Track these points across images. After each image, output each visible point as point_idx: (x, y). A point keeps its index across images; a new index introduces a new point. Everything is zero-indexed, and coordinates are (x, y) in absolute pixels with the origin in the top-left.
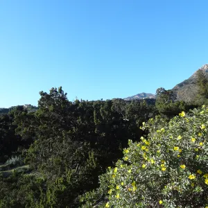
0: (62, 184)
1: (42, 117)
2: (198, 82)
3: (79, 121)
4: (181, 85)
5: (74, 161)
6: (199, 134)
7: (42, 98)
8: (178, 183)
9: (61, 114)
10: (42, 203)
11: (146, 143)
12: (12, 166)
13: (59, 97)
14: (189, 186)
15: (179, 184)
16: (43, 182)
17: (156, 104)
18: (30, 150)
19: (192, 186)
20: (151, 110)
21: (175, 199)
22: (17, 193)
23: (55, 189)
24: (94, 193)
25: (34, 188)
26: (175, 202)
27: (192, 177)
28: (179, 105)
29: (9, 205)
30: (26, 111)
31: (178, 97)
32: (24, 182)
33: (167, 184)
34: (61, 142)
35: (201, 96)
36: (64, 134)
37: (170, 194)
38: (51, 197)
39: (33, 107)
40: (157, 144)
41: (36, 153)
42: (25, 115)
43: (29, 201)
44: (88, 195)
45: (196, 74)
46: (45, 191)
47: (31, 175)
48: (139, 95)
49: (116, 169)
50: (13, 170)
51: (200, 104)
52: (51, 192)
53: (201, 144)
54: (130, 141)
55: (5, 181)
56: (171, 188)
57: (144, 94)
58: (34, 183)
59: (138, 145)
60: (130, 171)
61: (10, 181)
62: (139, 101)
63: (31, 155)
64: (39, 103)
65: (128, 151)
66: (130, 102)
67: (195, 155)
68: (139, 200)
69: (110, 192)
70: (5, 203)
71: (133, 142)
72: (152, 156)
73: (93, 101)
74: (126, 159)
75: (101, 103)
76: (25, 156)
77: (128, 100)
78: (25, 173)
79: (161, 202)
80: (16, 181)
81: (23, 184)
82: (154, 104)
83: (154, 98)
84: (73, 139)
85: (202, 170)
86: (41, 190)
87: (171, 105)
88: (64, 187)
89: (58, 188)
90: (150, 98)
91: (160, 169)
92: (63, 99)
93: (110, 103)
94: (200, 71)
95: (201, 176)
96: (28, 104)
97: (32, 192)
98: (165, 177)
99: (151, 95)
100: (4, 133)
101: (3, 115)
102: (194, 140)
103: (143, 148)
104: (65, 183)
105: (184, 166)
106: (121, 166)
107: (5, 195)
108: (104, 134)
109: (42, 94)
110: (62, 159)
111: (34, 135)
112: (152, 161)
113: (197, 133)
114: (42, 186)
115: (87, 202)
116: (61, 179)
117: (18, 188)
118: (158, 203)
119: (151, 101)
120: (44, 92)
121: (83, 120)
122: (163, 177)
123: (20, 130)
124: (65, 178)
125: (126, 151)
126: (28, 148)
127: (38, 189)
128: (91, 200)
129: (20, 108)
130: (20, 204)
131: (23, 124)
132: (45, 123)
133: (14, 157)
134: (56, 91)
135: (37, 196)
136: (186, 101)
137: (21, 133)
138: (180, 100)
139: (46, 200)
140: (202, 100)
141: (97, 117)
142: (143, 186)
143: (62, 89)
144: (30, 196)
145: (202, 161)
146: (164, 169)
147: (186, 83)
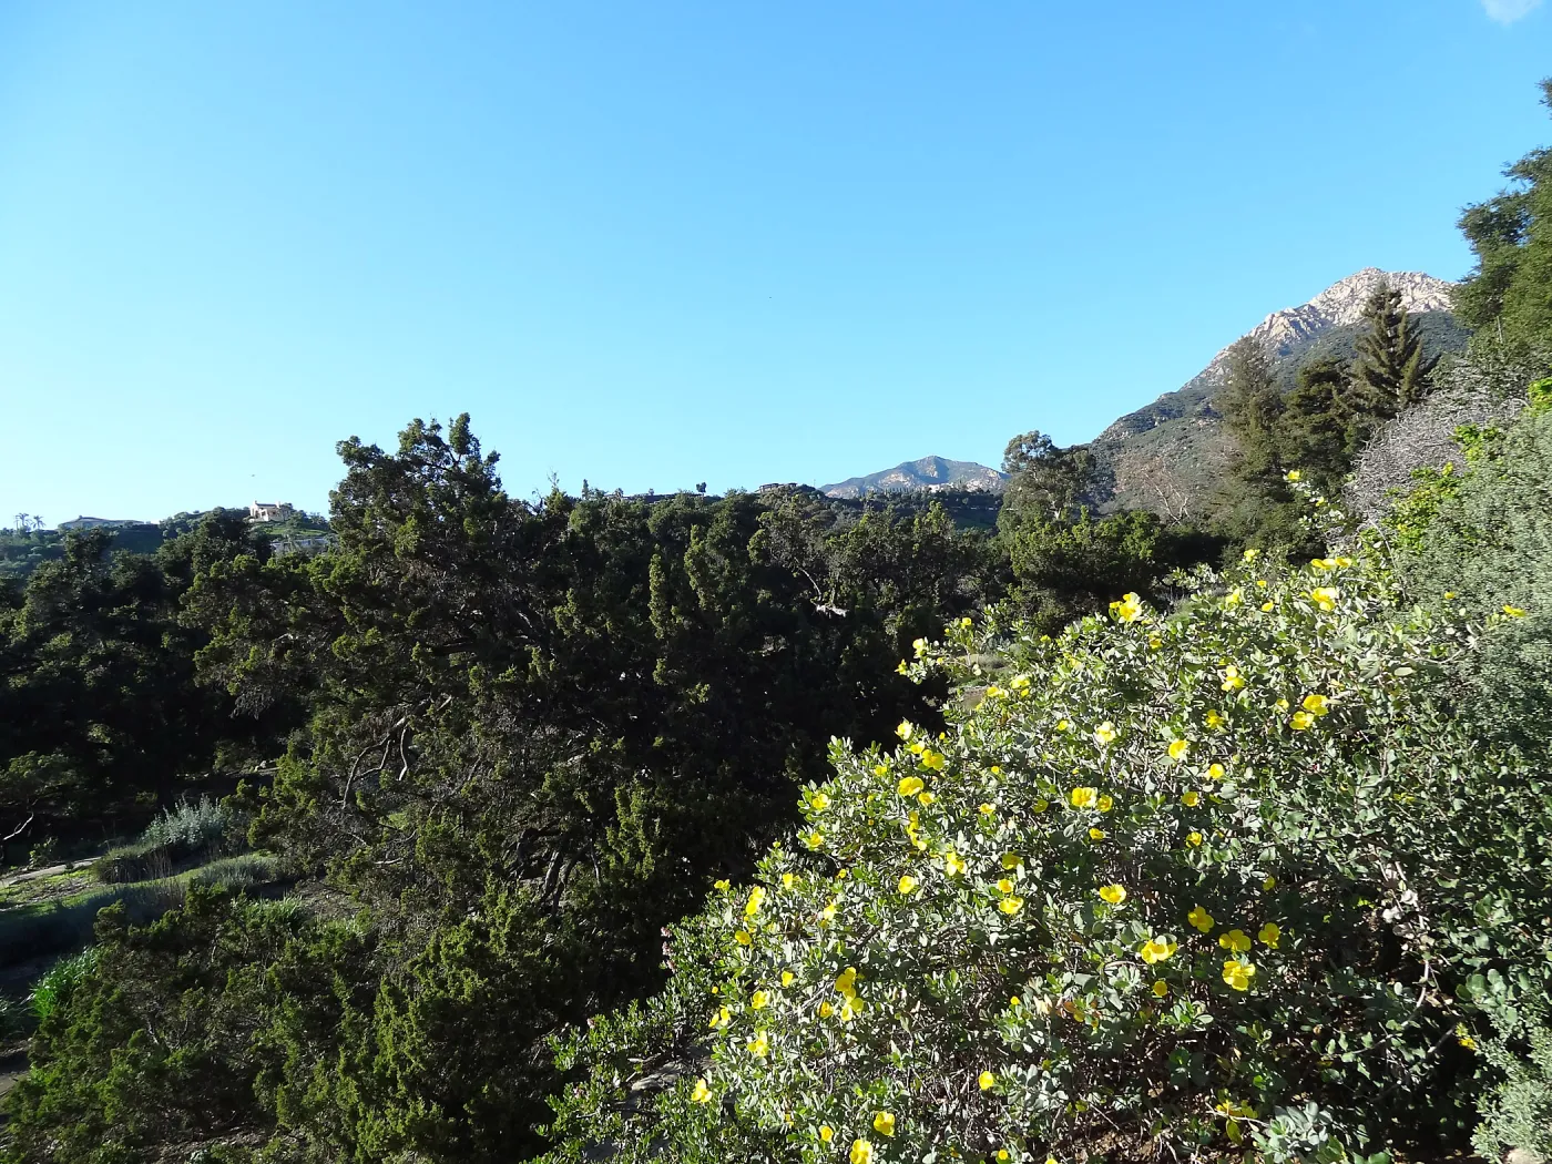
0: (460, 962)
1: (356, 588)
2: (1237, 408)
3: (565, 612)
4: (1140, 422)
5: (531, 833)
6: (1211, 720)
7: (355, 477)
8: (1083, 979)
9: (465, 570)
10: (350, 1069)
11: (927, 759)
12: (180, 855)
13: (455, 475)
14: (1142, 994)
15: (1091, 985)
16: (359, 950)
17: (1001, 521)
18: (286, 771)
19: (1158, 993)
20: (968, 561)
21: (1065, 1063)
22: (203, 1013)
23: (425, 989)
24: (634, 1021)
25: (305, 982)
26: (1063, 1074)
27: (1158, 950)
28: (1123, 531)
29: (158, 1074)
30: (263, 546)
31: (1121, 487)
32: (245, 946)
33: (1026, 977)
34: (461, 729)
35: (1243, 488)
36: (475, 686)
37: (1038, 1038)
38: (399, 1037)
39: (305, 522)
40: (988, 763)
41: (321, 788)
42: (253, 571)
43: (274, 1055)
44: (599, 1033)
45: (1225, 362)
46: (364, 1001)
47: (288, 904)
48: (908, 468)
49: (758, 896)
50: (184, 878)
51: (1235, 533)
52: (402, 1010)
53: (1217, 771)
54: (839, 746)
55: (136, 945)
56: (1043, 1006)
57: (940, 464)
58: (302, 957)
59: (881, 770)
60: (829, 913)
61: (170, 943)
62: (907, 506)
63: (290, 801)
64: (337, 505)
65: (823, 802)
66: (856, 504)
67: (1183, 831)
68: (872, 1065)
69: (721, 1020)
70: (135, 1062)
71: (858, 750)
72: (953, 832)
73: (650, 498)
74: (812, 840)
75: (694, 511)
76: (252, 803)
77: (851, 493)
78: (253, 894)
79: (986, 1080)
80: (203, 942)
81: (240, 959)
82: (988, 521)
83: (993, 487)
84: (530, 716)
85: (1212, 907)
86: (344, 995)
87: (1081, 533)
88: (472, 982)
89: (442, 984)
90: (973, 485)
91: (994, 905)
92: (479, 483)
93: (746, 509)
94: (1248, 347)
95: (1207, 940)
96: (279, 501)
97: (291, 1006)
98: (1019, 944)
99: (975, 469)
100: (135, 664)
101: (128, 565)
102: (1179, 751)
103: (908, 786)
104: (477, 957)
105: (1120, 892)
106: (788, 880)
107: (135, 1023)
108: (701, 692)
109: (354, 453)
110: (466, 824)
111: (309, 681)
112: (951, 860)
113: (1197, 716)
114: (351, 973)
115: (596, 1072)
116: (458, 938)
117: (209, 981)
118: (974, 1084)
119: (975, 508)
120: (366, 443)
121: (587, 610)
122: (1011, 943)
123: (223, 655)
124: (480, 932)
125: (817, 799)
126: (272, 751)
127: (325, 986)
128: (618, 1061)
129: (229, 525)
130: (223, 1067)
131: (244, 625)
132: (370, 623)
133: (194, 804)
134: (436, 441)
135: (321, 1027)
136: (1164, 511)
137: (232, 677)
138: (1133, 504)
139: (374, 1050)
140: (1247, 509)
141: (668, 594)
142: (898, 993)
143: (473, 429)
144: (279, 1028)
145: (1214, 871)
146: (1011, 906)
147: (1168, 409)
